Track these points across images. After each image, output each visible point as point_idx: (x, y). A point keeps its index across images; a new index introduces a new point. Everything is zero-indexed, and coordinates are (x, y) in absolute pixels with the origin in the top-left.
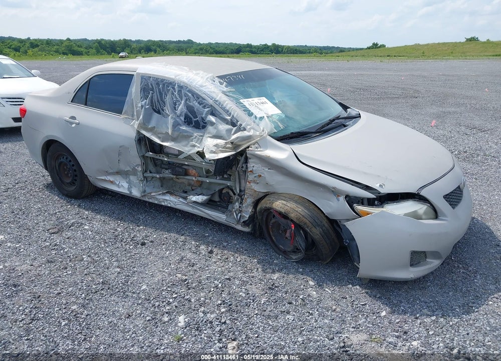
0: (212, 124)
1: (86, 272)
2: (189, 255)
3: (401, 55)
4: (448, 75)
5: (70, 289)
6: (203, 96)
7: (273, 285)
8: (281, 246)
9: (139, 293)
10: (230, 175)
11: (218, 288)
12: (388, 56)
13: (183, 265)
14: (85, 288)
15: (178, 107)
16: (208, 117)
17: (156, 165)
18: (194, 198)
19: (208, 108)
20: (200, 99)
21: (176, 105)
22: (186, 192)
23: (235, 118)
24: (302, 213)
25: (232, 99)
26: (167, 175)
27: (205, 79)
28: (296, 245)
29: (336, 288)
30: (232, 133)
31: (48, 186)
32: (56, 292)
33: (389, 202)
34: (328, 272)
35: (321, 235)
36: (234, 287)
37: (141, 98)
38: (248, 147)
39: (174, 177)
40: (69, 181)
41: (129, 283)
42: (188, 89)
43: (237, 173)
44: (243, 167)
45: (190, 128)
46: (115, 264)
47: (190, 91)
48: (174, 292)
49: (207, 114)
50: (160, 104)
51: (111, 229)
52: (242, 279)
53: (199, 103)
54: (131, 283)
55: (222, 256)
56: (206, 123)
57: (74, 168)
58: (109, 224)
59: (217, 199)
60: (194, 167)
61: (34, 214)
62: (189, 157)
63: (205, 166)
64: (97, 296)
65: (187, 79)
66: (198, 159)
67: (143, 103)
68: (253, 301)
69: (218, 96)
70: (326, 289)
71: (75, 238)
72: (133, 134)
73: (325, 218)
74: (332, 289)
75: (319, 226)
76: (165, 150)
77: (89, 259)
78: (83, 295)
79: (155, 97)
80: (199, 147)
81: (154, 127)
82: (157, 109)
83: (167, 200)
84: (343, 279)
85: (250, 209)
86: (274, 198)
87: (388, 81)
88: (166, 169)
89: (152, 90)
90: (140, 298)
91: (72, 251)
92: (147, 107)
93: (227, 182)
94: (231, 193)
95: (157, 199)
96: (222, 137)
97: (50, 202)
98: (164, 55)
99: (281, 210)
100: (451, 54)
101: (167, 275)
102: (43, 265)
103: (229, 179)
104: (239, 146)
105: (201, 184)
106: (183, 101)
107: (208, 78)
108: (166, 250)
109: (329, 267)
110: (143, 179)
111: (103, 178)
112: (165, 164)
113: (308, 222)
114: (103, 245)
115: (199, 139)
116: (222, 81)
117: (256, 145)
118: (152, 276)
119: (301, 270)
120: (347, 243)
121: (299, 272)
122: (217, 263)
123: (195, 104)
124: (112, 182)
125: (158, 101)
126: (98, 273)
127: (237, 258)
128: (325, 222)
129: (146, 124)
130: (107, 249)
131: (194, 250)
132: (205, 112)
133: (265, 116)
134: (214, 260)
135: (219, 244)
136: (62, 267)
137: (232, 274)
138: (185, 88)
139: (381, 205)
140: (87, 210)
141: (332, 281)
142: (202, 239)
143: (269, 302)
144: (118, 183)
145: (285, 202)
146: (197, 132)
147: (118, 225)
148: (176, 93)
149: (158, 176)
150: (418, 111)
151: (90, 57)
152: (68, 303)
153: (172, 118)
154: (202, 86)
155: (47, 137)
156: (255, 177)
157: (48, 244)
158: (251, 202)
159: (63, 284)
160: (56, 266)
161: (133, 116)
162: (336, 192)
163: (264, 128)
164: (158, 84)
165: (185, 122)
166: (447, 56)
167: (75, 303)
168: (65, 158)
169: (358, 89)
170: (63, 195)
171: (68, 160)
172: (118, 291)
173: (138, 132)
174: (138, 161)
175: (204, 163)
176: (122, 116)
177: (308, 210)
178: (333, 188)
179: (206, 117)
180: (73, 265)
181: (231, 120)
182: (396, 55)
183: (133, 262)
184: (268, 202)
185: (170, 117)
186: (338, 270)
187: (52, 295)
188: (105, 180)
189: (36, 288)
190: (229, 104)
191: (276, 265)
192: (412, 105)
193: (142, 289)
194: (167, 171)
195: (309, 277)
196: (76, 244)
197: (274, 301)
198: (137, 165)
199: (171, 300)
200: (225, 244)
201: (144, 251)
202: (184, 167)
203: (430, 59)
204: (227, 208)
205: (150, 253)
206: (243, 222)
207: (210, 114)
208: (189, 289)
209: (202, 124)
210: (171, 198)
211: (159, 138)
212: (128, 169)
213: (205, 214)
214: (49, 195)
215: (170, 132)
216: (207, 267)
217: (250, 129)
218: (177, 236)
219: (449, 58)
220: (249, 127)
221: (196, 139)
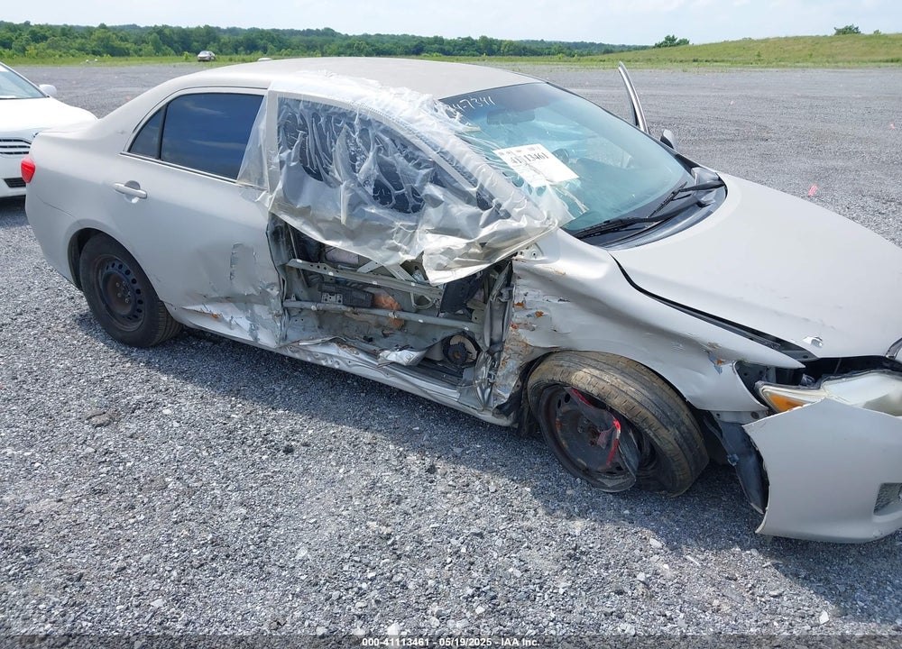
0: (436, 202)
1: (174, 517)
2: (388, 477)
3: (717, 58)
4: (814, 98)
5: (146, 558)
6: (417, 141)
7: (575, 549)
8: (579, 460)
9: (294, 567)
10: (471, 311)
11: (459, 557)
12: (694, 61)
13: (377, 500)
14: (176, 555)
15: (360, 165)
16: (426, 188)
17: (309, 284)
18: (393, 356)
19: (426, 167)
20: (410, 149)
21: (356, 160)
22: (370, 340)
23: (487, 191)
24: (636, 397)
25: (477, 148)
26: (333, 306)
27: (417, 106)
28: (618, 460)
29: (709, 554)
30: (481, 223)
31: (82, 320)
32: (116, 565)
33: (832, 377)
34: (682, 516)
35: (677, 441)
36: (495, 555)
37: (279, 145)
38: (515, 254)
39: (349, 309)
40: (127, 311)
41: (269, 544)
42: (382, 127)
43: (488, 306)
44: (500, 294)
45: (387, 211)
46: (235, 496)
47: (387, 131)
48: (367, 566)
49: (424, 181)
50: (320, 158)
51: (218, 415)
52: (508, 536)
53: (406, 157)
54: (274, 544)
55: (457, 478)
56: (421, 200)
57: (137, 286)
58: (212, 404)
59: (437, 355)
60: (390, 291)
61: (57, 382)
62: (382, 271)
63: (415, 289)
64: (204, 576)
65: (379, 105)
66: (402, 275)
67: (284, 155)
68: (541, 588)
69: (447, 142)
70: (688, 557)
71: (146, 436)
72: (262, 221)
73: (684, 407)
74: (701, 557)
75: (672, 423)
76: (330, 255)
77: (179, 485)
78: (174, 573)
79: (310, 144)
80: (407, 252)
81: (309, 207)
82: (313, 168)
83: (331, 356)
84: (718, 532)
85: (513, 381)
86: (570, 361)
87: (705, 109)
88: (332, 294)
89: (304, 127)
90: (297, 580)
91: (141, 466)
92: (293, 164)
93: (464, 323)
94: (470, 346)
95: (310, 354)
96: (459, 230)
97: (89, 354)
98: (281, 57)
99: (590, 389)
100: (808, 58)
101: (347, 524)
102: (84, 501)
103: (468, 318)
104: (496, 251)
105: (403, 325)
106: (371, 154)
107: (423, 103)
108: (337, 464)
109: (684, 503)
110: (281, 312)
111: (198, 308)
112: (326, 283)
113: (650, 416)
114: (205, 453)
115: (405, 234)
116: (452, 110)
117: (534, 250)
118: (317, 526)
119: (627, 512)
120: (734, 461)
121: (624, 518)
122: (449, 495)
123: (398, 160)
124: (216, 317)
125: (317, 152)
126: (201, 519)
127: (488, 483)
128: (685, 416)
129: (292, 201)
130: (216, 463)
131: (395, 463)
132: (420, 178)
133: (548, 184)
134: (441, 489)
135: (444, 450)
136: (124, 504)
137: (483, 522)
138: (376, 124)
139: (815, 382)
140: (165, 372)
141: (697, 539)
142: (407, 438)
143: (575, 589)
144: (228, 319)
145: (598, 372)
146: (400, 219)
147: (232, 407)
148: (356, 136)
149: (313, 307)
150: (776, 166)
151: (144, 60)
152: (142, 593)
153: (347, 188)
154: (411, 121)
155: (78, 222)
156: (528, 316)
157: (91, 450)
158: (515, 367)
159: (128, 545)
160: (112, 503)
161: (261, 182)
162: (714, 355)
163: (548, 212)
164: (316, 116)
165: (375, 198)
166: (803, 61)
167: (158, 593)
168: (117, 265)
169: (653, 123)
170: (115, 339)
171: (124, 270)
172: (249, 564)
173: (274, 217)
174: (273, 276)
175: (413, 284)
176: (238, 183)
177: (650, 389)
178: (712, 345)
179: (422, 188)
180: (146, 500)
181: (478, 194)
182: (710, 59)
183: (271, 493)
184: (558, 369)
185: (342, 187)
186: (704, 510)
187: (107, 572)
188: (202, 313)
189: (72, 555)
190: (471, 159)
191: (572, 499)
192: (762, 155)
193: (298, 558)
194: (333, 298)
195: (648, 528)
196: (149, 451)
197: (586, 588)
198: (271, 285)
199: (364, 586)
200: (458, 451)
201: (292, 465)
202: (369, 289)
203: (773, 67)
204: (459, 374)
205: (306, 471)
206: (497, 407)
207: (431, 182)
208: (399, 557)
209: (412, 201)
210: (340, 351)
211: (319, 230)
212: (252, 291)
213: (411, 386)
214: (86, 339)
215: (343, 218)
216: (429, 504)
217: (520, 214)
218: (356, 431)
219: (805, 64)
220: (517, 210)
221: (400, 235)
